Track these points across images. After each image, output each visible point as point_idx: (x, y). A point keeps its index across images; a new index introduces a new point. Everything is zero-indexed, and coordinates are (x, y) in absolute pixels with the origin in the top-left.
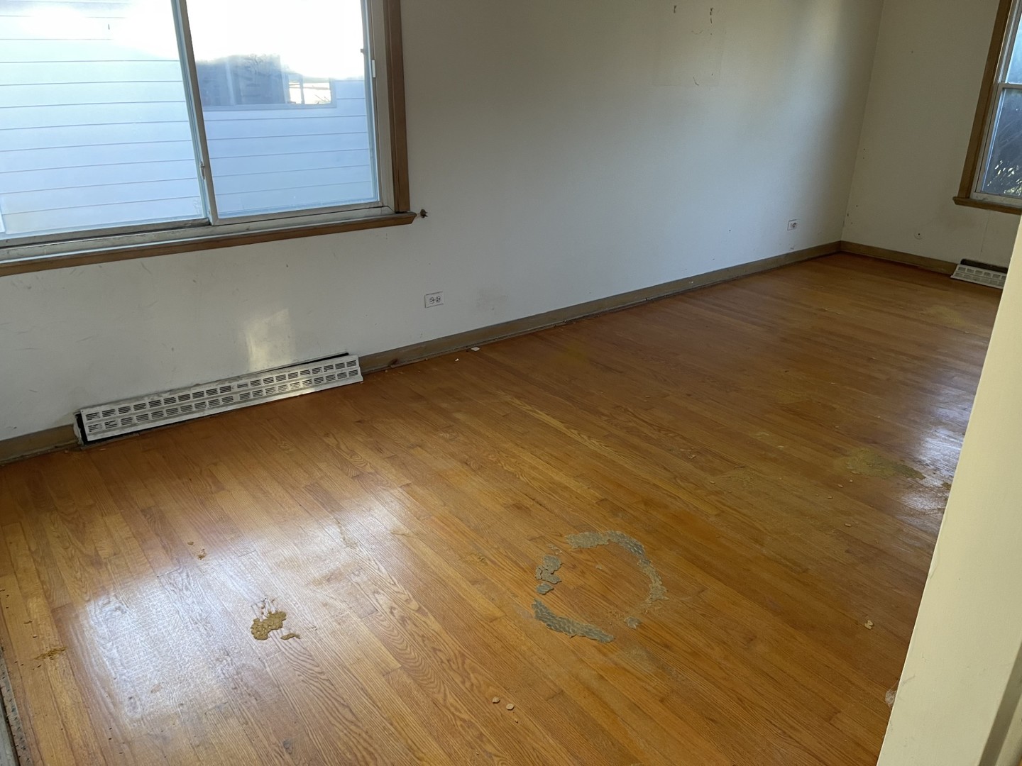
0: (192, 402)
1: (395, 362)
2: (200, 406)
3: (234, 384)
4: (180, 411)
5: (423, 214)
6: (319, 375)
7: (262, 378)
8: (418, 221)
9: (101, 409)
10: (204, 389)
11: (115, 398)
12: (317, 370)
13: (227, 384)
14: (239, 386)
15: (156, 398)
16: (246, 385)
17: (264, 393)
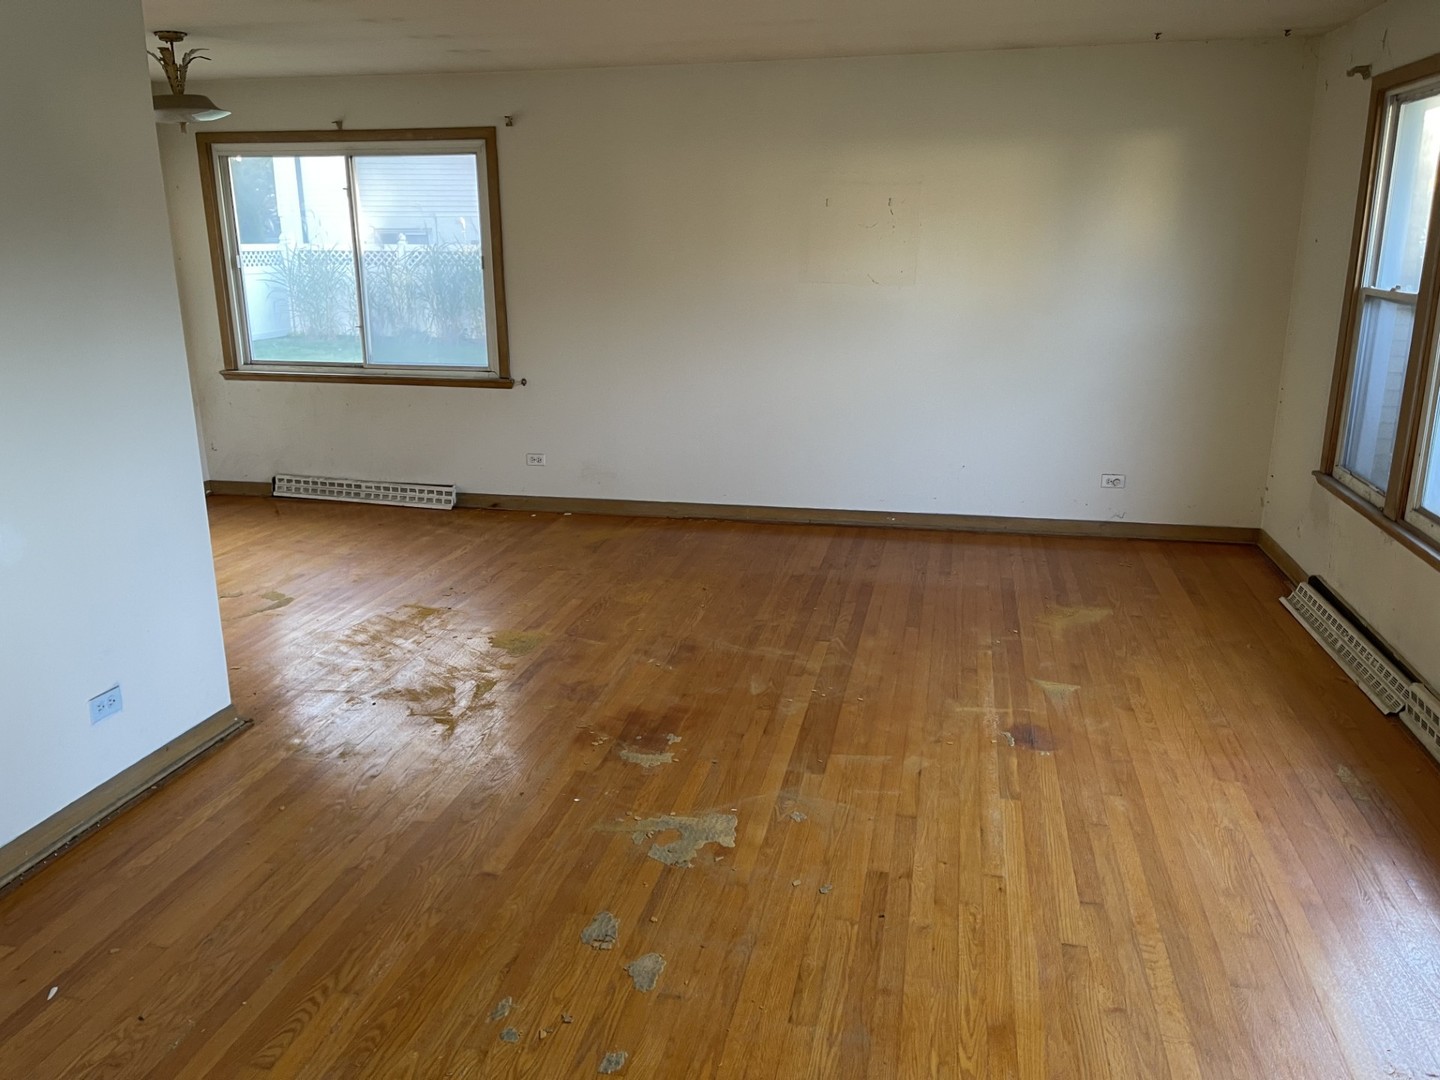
0: (336, 489)
1: (495, 505)
2: (340, 493)
3: (363, 485)
4: (327, 493)
5: (524, 382)
6: (422, 495)
7: (382, 485)
8: (518, 388)
9: (286, 478)
10: (345, 482)
11: (297, 473)
12: (421, 491)
13: (358, 483)
14: (367, 487)
15: (316, 480)
16: (371, 488)
17: (390, 498)
